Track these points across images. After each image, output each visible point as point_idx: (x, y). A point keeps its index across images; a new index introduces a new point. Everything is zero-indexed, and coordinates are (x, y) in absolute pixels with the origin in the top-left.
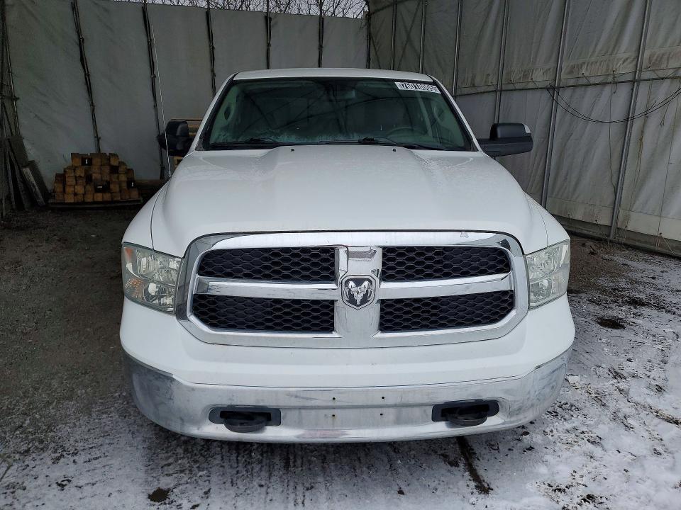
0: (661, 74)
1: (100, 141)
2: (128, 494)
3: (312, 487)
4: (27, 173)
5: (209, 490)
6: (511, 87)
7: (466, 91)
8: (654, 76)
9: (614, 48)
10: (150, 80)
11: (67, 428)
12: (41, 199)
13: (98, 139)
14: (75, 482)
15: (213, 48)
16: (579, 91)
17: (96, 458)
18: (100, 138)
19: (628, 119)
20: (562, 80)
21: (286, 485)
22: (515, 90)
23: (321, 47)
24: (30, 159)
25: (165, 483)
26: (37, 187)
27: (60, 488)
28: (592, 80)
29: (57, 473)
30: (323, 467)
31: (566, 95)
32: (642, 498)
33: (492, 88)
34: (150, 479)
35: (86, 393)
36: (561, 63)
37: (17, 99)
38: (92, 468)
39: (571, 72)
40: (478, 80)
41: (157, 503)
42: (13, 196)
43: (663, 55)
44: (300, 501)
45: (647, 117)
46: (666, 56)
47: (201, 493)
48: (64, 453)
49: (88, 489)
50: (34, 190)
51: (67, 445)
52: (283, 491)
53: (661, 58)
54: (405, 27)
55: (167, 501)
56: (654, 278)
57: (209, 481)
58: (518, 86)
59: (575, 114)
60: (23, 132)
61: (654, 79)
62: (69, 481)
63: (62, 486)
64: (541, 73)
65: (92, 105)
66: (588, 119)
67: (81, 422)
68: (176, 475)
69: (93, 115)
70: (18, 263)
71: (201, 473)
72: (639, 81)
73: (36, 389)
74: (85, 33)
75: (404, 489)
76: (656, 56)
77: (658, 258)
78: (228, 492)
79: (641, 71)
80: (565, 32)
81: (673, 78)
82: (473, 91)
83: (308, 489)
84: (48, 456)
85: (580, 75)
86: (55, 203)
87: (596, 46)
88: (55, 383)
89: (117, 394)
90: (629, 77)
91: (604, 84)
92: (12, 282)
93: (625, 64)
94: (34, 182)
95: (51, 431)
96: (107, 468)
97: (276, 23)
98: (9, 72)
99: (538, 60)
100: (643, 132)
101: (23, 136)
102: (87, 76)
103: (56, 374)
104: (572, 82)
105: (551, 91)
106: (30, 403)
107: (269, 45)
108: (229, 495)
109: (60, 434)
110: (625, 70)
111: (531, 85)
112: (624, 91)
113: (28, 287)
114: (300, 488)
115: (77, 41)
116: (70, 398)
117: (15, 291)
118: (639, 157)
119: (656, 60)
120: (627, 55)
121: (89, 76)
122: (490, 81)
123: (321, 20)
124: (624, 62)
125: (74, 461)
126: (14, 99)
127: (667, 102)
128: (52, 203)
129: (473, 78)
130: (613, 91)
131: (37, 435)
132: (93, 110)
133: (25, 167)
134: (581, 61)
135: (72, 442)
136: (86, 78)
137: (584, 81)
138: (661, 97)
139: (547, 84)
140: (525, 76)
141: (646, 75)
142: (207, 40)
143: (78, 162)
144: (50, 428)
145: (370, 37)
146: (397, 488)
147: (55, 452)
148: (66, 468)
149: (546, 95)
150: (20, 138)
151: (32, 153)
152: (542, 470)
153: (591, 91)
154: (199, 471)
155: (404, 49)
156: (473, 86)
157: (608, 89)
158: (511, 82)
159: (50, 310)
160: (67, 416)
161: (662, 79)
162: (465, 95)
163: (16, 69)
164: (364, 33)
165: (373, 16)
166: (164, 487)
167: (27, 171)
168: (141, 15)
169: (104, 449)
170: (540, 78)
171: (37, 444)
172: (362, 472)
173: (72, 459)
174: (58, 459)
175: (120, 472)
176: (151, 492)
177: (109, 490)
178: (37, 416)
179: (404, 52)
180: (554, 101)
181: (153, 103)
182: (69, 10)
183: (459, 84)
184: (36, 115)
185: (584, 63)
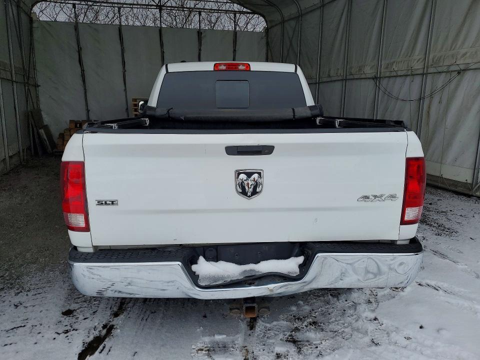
0: (440, 69)
1: (90, 112)
2: (51, 311)
3: (155, 312)
4: (42, 133)
5: (96, 311)
6: (351, 77)
7: (325, 80)
8: (435, 71)
9: (412, 52)
10: (122, 73)
11: (28, 278)
12: (50, 149)
13: (88, 111)
14: (24, 305)
15: (163, 52)
16: (392, 80)
17: (39, 294)
18: (89, 110)
19: (421, 99)
20: (382, 73)
21: (140, 310)
22: (354, 79)
23: (235, 51)
24: (45, 124)
25: (73, 306)
26: (47, 142)
27: (15, 307)
28: (399, 73)
29: (16, 300)
30: (166, 303)
31: (384, 82)
32: (345, 324)
33: (340, 78)
34: (66, 304)
35: (45, 260)
36: (381, 62)
37: (38, 86)
38: (36, 298)
39: (387, 68)
40: (332, 73)
41: (65, 316)
42: (32, 147)
43: (441, 57)
44: (145, 318)
45: (432, 97)
46: (442, 58)
47: (92, 312)
48: (23, 291)
49: (30, 309)
50: (45, 143)
51: (25, 287)
52: (138, 313)
53: (440, 59)
54: (289, 38)
55: (71, 316)
56: (431, 204)
57: (98, 307)
58: (356, 77)
59: (390, 95)
60: (42, 107)
61: (434, 73)
62: (21, 304)
63: (16, 306)
64: (369, 68)
65: (85, 89)
66: (397, 99)
67: (37, 275)
68: (80, 303)
69: (86, 96)
70: (25, 187)
71: (95, 303)
72: (427, 74)
73: (16, 257)
74: (82, 44)
75: (208, 315)
76: (437, 57)
77: (439, 191)
78: (107, 312)
79: (428, 68)
80: (383, 42)
81: (447, 72)
82: (329, 79)
83: (152, 313)
84: (13, 292)
85: (392, 70)
86: (57, 152)
87: (401, 52)
88: (28, 255)
89: (62, 262)
90: (420, 72)
91: (407, 76)
92: (20, 198)
93: (419, 62)
94: (46, 138)
95: (19, 279)
96: (44, 298)
97: (205, 36)
98: (34, 69)
99: (367, 59)
100: (429, 107)
101: (42, 109)
102: (83, 71)
103: (30, 250)
104: (388, 74)
105: (375, 80)
106: (12, 264)
107: (200, 50)
108: (106, 314)
109: (23, 281)
110: (418, 66)
111: (363, 76)
112: (418, 80)
113: (28, 202)
114: (148, 312)
115: (78, 50)
116: (34, 263)
117: (20, 204)
118: (428, 124)
119: (437, 60)
120: (419, 57)
121: (84, 71)
122: (339, 73)
123: (235, 33)
124: (417, 62)
125: (27, 295)
126: (36, 86)
127: (443, 88)
128: (56, 152)
129: (329, 72)
130: (412, 80)
131: (10, 281)
132: (86, 92)
133: (40, 128)
134: (392, 61)
135: (29, 285)
136: (82, 72)
137: (394, 74)
138: (440, 84)
139: (373, 75)
140: (360, 70)
141: (431, 70)
142: (159, 48)
143: (73, 126)
144: (18, 278)
145: (268, 44)
146: (203, 314)
147: (18, 290)
148: (22, 298)
149: (372, 82)
150: (39, 111)
151: (47, 120)
152: (294, 308)
153: (399, 80)
154: (95, 301)
155: (288, 51)
156: (329, 76)
157: (408, 79)
158: (351, 74)
159: (37, 215)
160: (30, 272)
161: (440, 72)
162: (324, 82)
163: (38, 67)
164: (264, 41)
165: (270, 30)
166: (72, 308)
167: (42, 131)
168: (118, 32)
169: (44, 289)
170: (369, 71)
171: (9, 285)
172: (188, 306)
173: (26, 293)
174: (19, 293)
175: (50, 301)
176: (64, 311)
177: (41, 309)
178: (13, 271)
179: (288, 54)
180: (377, 87)
181: (124, 88)
182: (74, 30)
183: (321, 74)
184: (50, 96)
185: (394, 62)
